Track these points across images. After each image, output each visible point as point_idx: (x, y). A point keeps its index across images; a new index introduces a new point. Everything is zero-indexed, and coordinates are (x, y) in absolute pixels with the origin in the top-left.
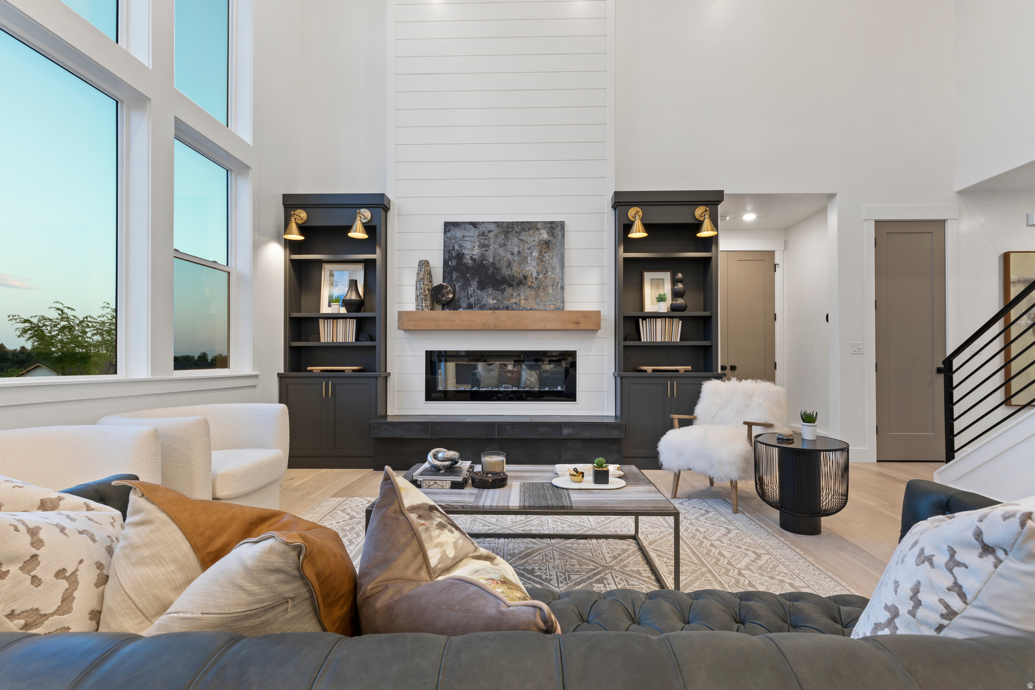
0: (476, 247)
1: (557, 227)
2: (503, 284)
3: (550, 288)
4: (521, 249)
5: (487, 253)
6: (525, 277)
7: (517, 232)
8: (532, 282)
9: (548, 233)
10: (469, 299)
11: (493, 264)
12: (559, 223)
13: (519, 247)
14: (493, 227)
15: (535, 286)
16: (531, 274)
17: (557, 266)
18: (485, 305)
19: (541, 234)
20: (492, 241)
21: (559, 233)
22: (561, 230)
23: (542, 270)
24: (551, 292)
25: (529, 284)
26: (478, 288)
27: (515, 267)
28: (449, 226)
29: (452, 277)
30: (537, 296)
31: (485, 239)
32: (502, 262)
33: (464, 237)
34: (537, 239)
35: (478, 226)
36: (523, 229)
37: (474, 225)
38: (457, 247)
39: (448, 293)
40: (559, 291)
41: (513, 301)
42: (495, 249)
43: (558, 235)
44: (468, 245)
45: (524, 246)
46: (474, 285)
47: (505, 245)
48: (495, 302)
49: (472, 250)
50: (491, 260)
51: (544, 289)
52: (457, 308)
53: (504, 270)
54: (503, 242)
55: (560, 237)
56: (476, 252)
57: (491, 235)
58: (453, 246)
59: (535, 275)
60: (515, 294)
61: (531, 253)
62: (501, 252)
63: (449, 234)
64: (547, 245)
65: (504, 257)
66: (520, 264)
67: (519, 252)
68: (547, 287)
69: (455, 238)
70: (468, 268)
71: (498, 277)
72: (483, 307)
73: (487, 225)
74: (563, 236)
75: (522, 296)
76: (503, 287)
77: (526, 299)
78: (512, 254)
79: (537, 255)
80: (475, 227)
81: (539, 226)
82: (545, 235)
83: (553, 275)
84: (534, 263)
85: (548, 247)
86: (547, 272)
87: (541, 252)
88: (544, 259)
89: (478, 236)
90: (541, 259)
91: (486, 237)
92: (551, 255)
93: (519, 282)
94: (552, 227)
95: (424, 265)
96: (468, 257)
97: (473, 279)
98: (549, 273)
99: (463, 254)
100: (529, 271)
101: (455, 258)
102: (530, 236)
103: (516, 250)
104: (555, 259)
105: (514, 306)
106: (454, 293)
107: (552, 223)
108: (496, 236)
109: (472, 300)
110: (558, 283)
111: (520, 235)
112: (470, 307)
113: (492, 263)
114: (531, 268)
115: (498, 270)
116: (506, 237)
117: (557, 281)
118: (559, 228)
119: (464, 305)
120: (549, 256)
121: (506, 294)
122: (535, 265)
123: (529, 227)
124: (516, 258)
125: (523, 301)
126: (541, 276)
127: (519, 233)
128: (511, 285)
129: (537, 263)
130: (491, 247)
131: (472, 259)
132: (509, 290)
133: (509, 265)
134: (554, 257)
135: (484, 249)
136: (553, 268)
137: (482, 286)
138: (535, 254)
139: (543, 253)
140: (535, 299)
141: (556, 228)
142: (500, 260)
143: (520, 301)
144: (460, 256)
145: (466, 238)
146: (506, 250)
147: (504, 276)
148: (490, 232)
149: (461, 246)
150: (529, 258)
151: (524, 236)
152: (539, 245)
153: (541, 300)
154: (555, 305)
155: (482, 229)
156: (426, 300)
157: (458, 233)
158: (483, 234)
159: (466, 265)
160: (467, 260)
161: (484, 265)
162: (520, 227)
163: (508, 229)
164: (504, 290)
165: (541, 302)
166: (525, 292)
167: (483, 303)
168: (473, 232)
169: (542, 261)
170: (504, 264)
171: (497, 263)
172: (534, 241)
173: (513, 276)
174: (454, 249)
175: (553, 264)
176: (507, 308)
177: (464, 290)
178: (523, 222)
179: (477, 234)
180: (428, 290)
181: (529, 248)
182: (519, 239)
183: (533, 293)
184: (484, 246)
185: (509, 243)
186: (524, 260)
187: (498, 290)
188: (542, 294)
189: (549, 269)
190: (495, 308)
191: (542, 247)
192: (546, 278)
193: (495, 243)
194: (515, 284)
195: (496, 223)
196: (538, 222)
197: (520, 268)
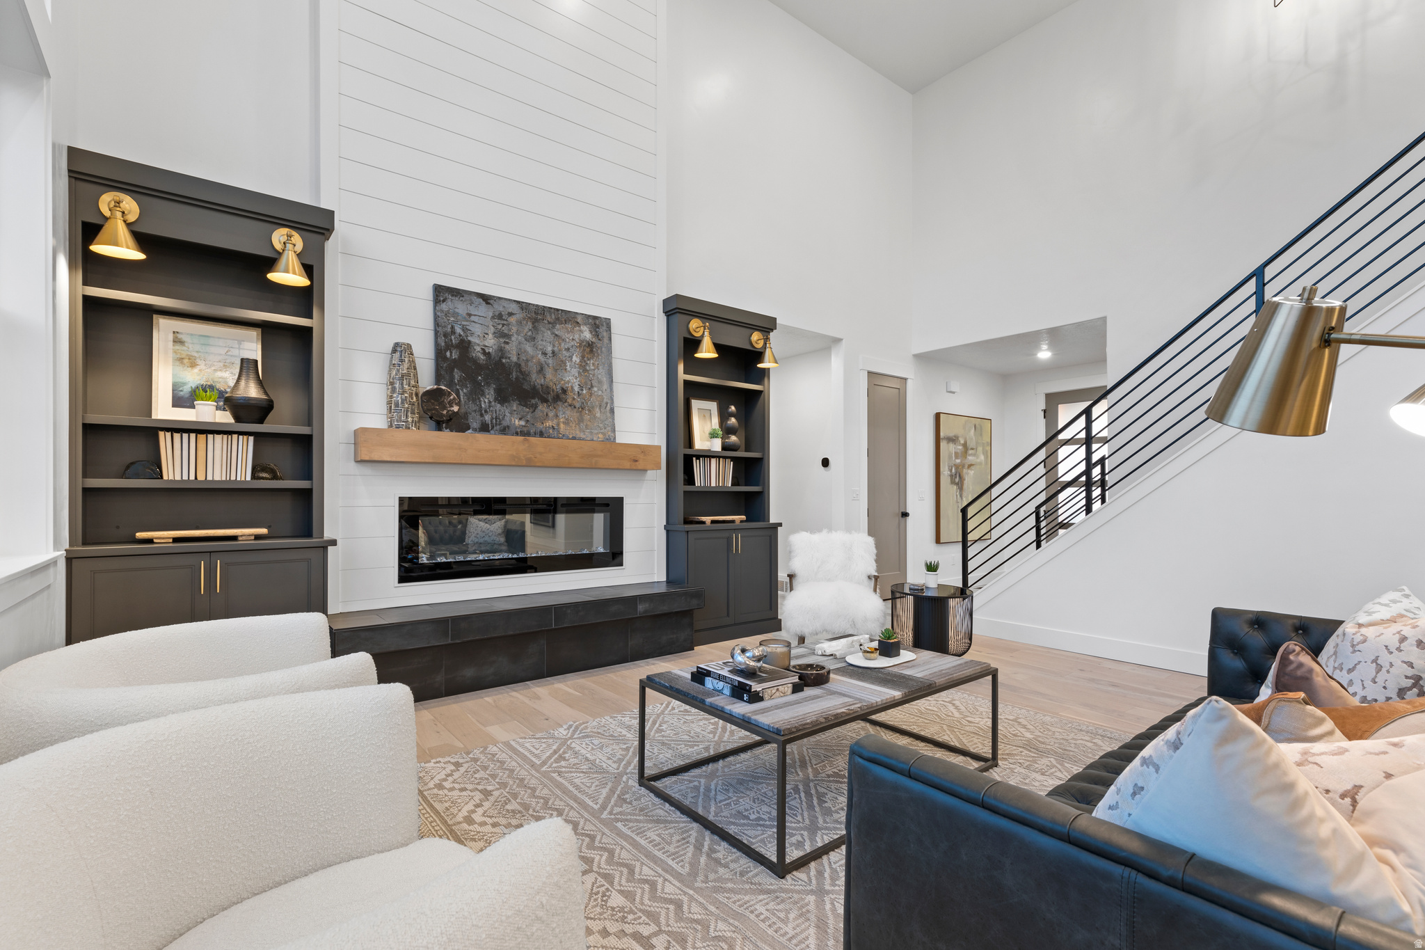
0: (491, 336)
1: (602, 325)
2: (534, 398)
3: (597, 410)
4: (556, 349)
5: (507, 347)
6: (564, 391)
7: (549, 323)
8: (574, 399)
9: (591, 332)
10: (482, 415)
11: (518, 365)
12: (604, 320)
13: (554, 346)
14: (514, 308)
15: (578, 405)
16: (572, 387)
17: (604, 379)
18: (508, 427)
19: (581, 332)
20: (514, 329)
21: (605, 334)
22: (607, 331)
23: (586, 383)
24: (598, 415)
25: (570, 401)
26: (496, 400)
27: (549, 374)
28: (441, 293)
29: (452, 378)
30: (581, 420)
31: (503, 325)
32: (530, 364)
33: (470, 315)
34: (577, 337)
35: (491, 302)
36: (558, 321)
37: (486, 299)
38: (458, 330)
39: (451, 404)
40: (609, 414)
41: (549, 423)
42: (520, 343)
43: (603, 337)
44: (477, 329)
45: (560, 344)
46: (490, 394)
47: (533, 339)
48: (523, 423)
49: (484, 339)
50: (514, 359)
51: (589, 411)
52: (463, 429)
53: (534, 376)
54: (530, 333)
55: (606, 341)
56: (491, 342)
57: (512, 320)
58: (453, 327)
59: (576, 389)
60: (551, 414)
61: (571, 357)
62: (529, 348)
63: (444, 306)
64: (590, 348)
65: (533, 357)
66: (556, 370)
67: (553, 352)
68: (593, 407)
69: (455, 314)
70: (479, 367)
71: (526, 387)
72: (504, 431)
73: (505, 304)
74: (610, 339)
75: (560, 418)
76: (533, 401)
77: (567, 423)
78: (545, 354)
79: (578, 361)
80: (488, 303)
81: (579, 319)
82: (587, 335)
83: (600, 393)
84: (575, 372)
85: (591, 351)
86: (592, 386)
87: (583, 357)
88: (588, 368)
89: (493, 318)
90: (583, 367)
91: (505, 322)
92: (596, 363)
93: (557, 397)
94: (595, 324)
95: (401, 351)
96: (478, 349)
97: (488, 384)
98: (595, 389)
99: (469, 342)
100: (569, 382)
101: (458, 346)
102: (568, 332)
103: (549, 349)
104: (601, 370)
105: (551, 431)
107: (595, 318)
108: (519, 323)
109: (487, 418)
110: (607, 403)
111: (554, 327)
112: (484, 428)
113: (516, 363)
114: (571, 378)
115: (525, 375)
116: (535, 328)
117: (605, 400)
118: (604, 328)
119: (475, 425)
120: (593, 364)
121: (538, 413)
122: (577, 375)
123: (566, 317)
124: (550, 361)
125: (562, 426)
126: (584, 392)
127: (553, 324)
128: (545, 401)
129: (579, 373)
130: (513, 339)
131: (484, 352)
132: (542, 408)
133: (541, 370)
134: (600, 367)
135: (502, 340)
136: (600, 382)
137: (502, 398)
138: (576, 359)
139: (585, 359)
140: (579, 424)
141: (600, 326)
142: (527, 360)
143: (558, 425)
144: (464, 346)
145: (473, 318)
146: (536, 348)
147: (535, 386)
148: (511, 314)
149: (465, 329)
150: (568, 364)
151: (559, 330)
152: (580, 346)
153: (587, 426)
154: (603, 434)
155: (499, 308)
157: (461, 308)
158: (500, 316)
159: (475, 361)
160: (477, 352)
161: (503, 364)
162: (553, 317)
163: (538, 316)
164: (535, 407)
165: (587, 428)
166: (564, 413)
167: (505, 423)
168: (482, 310)
169: (585, 370)
170: (532, 368)
171: (523, 365)
172: (573, 339)
173: (547, 387)
174: (453, 332)
175: (599, 376)
176: (541, 434)
177: (474, 401)
178: (558, 310)
179: (491, 314)
181: (568, 349)
182: (553, 333)
183: (576, 414)
184: (502, 335)
185: (539, 337)
186: (561, 366)
187: (526, 406)
188: (587, 417)
189: (594, 383)
190: (524, 433)
191: (584, 350)
192: (591, 395)
193: (518, 333)
194: (550, 399)
195: (518, 302)
196: (577, 314)
197: (555, 376)
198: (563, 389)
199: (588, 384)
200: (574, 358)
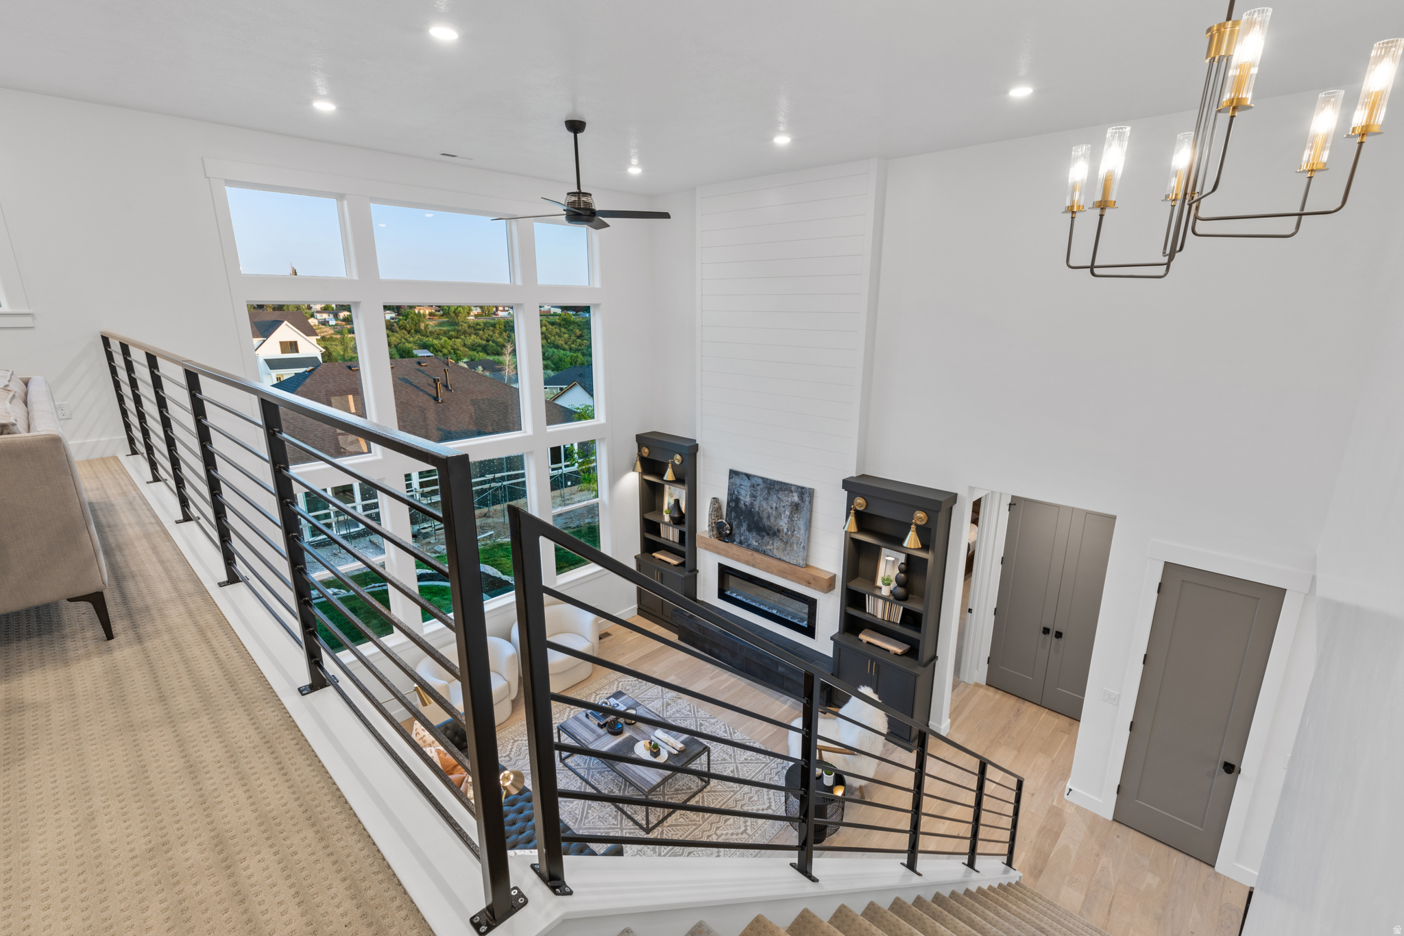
0: (748, 496)
2: (763, 532)
3: (795, 545)
4: (778, 506)
5: (755, 502)
6: (779, 531)
7: (776, 490)
8: (783, 536)
9: (798, 497)
10: (740, 536)
11: (758, 513)
12: (808, 489)
13: (777, 504)
14: (760, 481)
15: (785, 540)
16: (783, 529)
17: (802, 528)
18: (750, 544)
19: (793, 496)
20: (759, 493)
21: (807, 499)
22: (809, 497)
24: (795, 548)
25: (781, 537)
26: (747, 529)
27: (772, 519)
28: (733, 474)
29: (731, 515)
30: (785, 549)
31: (755, 491)
32: (764, 513)
33: (741, 485)
34: (790, 499)
35: (751, 478)
36: (781, 489)
37: (748, 476)
38: (736, 493)
39: (727, 529)
40: (801, 549)
41: (769, 547)
42: (760, 501)
43: (806, 501)
44: (743, 492)
45: (780, 503)
46: (744, 527)
47: (767, 499)
48: (757, 544)
49: (745, 497)
50: (757, 509)
51: (790, 544)
52: (733, 541)
53: (765, 520)
54: (766, 496)
55: (807, 503)
56: (748, 500)
57: (759, 488)
58: (734, 491)
59: (785, 530)
60: (771, 542)
61: (785, 511)
62: (764, 504)
63: (732, 480)
64: (796, 507)
65: (765, 509)
66: (776, 518)
67: (776, 507)
68: (793, 543)
69: (736, 484)
70: (742, 512)
71: (760, 525)
72: (749, 546)
73: (756, 479)
74: (811, 502)
75: (774, 546)
76: (763, 534)
77: (778, 549)
78: (772, 508)
80: (749, 479)
81: (793, 488)
82: (796, 499)
83: (798, 535)
84: (786, 520)
85: (797, 509)
86: (794, 530)
87: (791, 512)
89: (750, 487)
90: (791, 518)
91: (755, 489)
92: (799, 517)
93: (774, 533)
94: (802, 492)
95: (715, 500)
96: (743, 502)
97: (744, 521)
98: (796, 532)
99: (739, 498)
100: (782, 526)
101: (734, 501)
102: (786, 496)
103: (774, 505)
105: (769, 551)
106: (731, 530)
107: (802, 488)
108: (762, 490)
109: (742, 538)
110: (802, 543)
111: (778, 493)
112: (741, 543)
114: (783, 524)
115: (761, 518)
116: (769, 493)
117: (801, 541)
118: (807, 495)
119: (737, 540)
120: (797, 517)
121: (764, 540)
123: (784, 487)
124: (774, 513)
125: (775, 550)
126: (789, 533)
127: (778, 491)
128: (768, 534)
129: (788, 521)
130: (758, 498)
131: (745, 505)
132: (766, 538)
133: (769, 517)
134: (801, 520)
135: (753, 499)
136: (799, 529)
137: (750, 529)
138: (787, 513)
139: (793, 513)
140: (784, 551)
141: (806, 494)
142: (763, 511)
143: (773, 549)
144: (737, 500)
145: (742, 487)
146: (767, 504)
147: (764, 526)
148: (758, 485)
149: (738, 492)
150: (783, 515)
151: (781, 495)
152: (790, 506)
153: (788, 553)
154: (797, 561)
155: (753, 481)
156: (713, 531)
157: (737, 481)
158: (753, 486)
159: (741, 509)
160: (742, 505)
161: (752, 511)
162: (779, 486)
163: (772, 486)
164: (763, 537)
165: (788, 555)
166: (777, 543)
167: (749, 542)
168: (747, 483)
169: (792, 520)
170: (765, 515)
171: (761, 513)
172: (787, 501)
173: (771, 527)
174: (734, 493)
175: (800, 525)
176: (764, 553)
177: (738, 528)
178: (781, 483)
179: (749, 485)
180: (715, 523)
181: (784, 507)
182: (777, 497)
183: (783, 546)
184: (754, 496)
185: (770, 498)
186: (779, 516)
187: (759, 535)
188: (788, 548)
189: (796, 529)
190: (756, 550)
191: (793, 508)
192: (793, 535)
193: (760, 495)
194: (771, 533)
195: (762, 478)
196: (792, 485)
197: (775, 521)
198: (778, 529)
199: (792, 529)
200: (787, 512)
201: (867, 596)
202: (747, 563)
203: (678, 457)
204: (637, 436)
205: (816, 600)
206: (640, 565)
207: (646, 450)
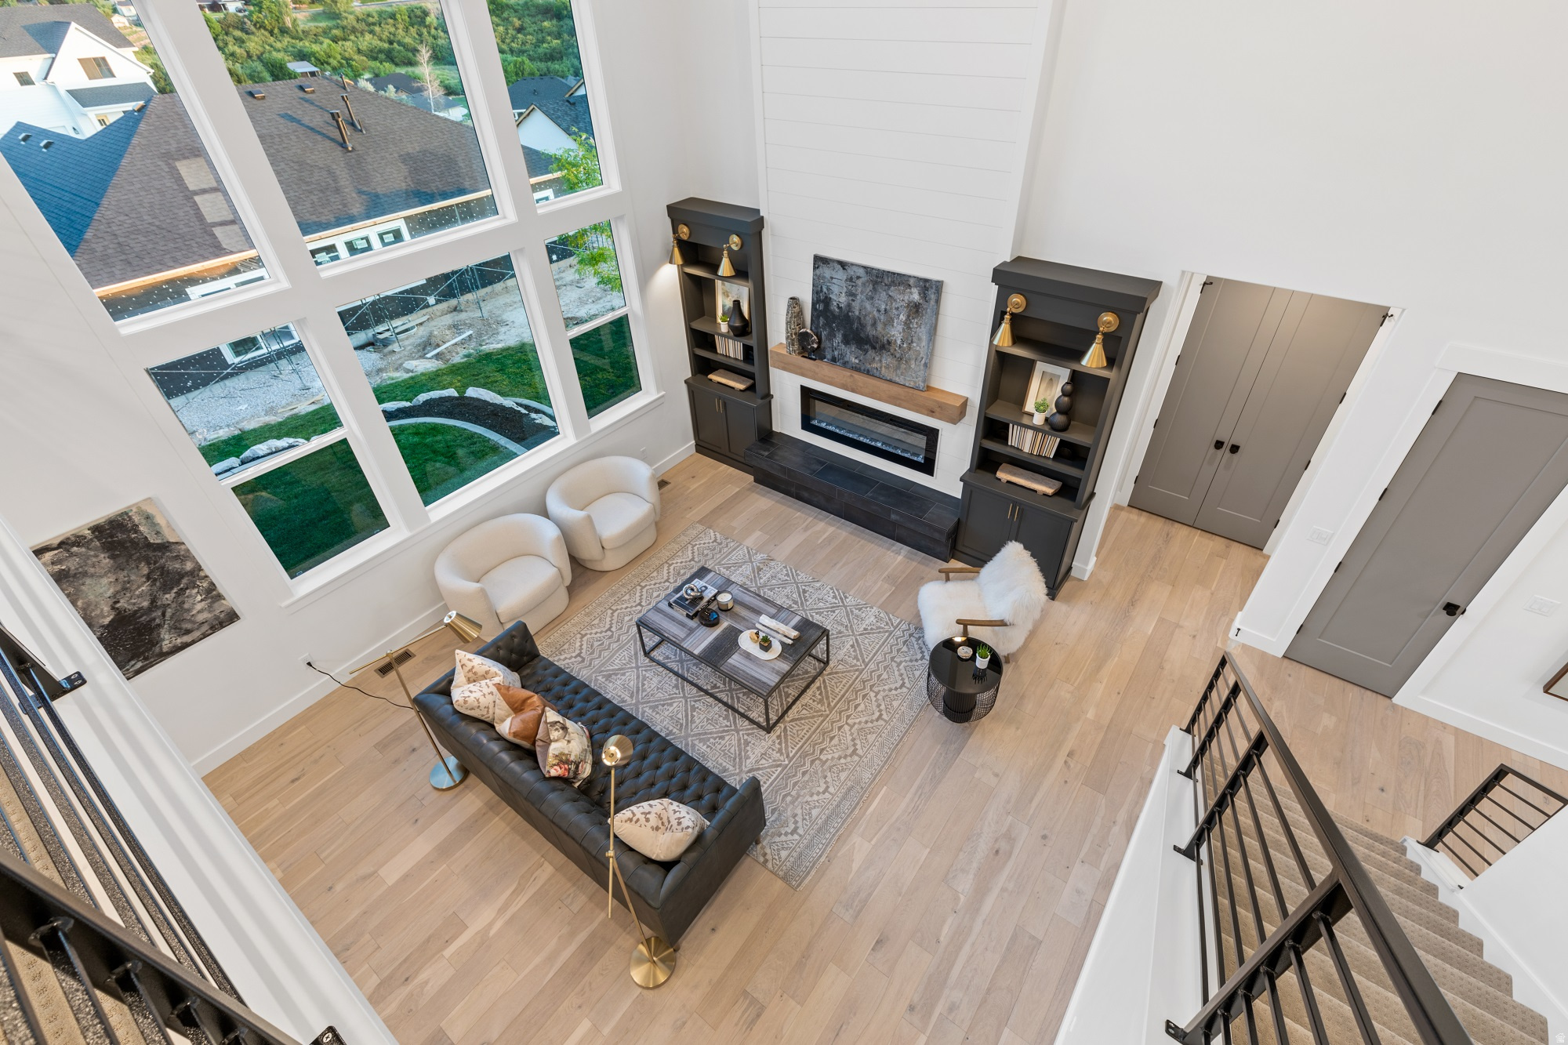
0: (844, 294)
1: (932, 288)
2: (866, 344)
3: (913, 362)
4: (888, 307)
5: (853, 303)
6: (889, 343)
7: (886, 285)
8: (895, 350)
9: (920, 294)
10: (833, 351)
12: (934, 283)
13: (887, 305)
14: (861, 272)
15: (898, 356)
16: (895, 340)
17: (924, 337)
18: (848, 362)
19: (911, 293)
20: (860, 289)
21: (933, 296)
22: (935, 293)
23: (907, 339)
24: (913, 366)
25: (892, 351)
26: (842, 342)
27: (880, 327)
28: (820, 261)
29: (819, 323)
30: (898, 368)
31: (853, 286)
32: (867, 318)
33: (832, 278)
34: (906, 298)
35: (846, 267)
36: (893, 283)
37: (843, 265)
38: (825, 290)
39: (813, 342)
40: (922, 368)
41: (874, 365)
42: (862, 301)
43: (930, 299)
44: (835, 289)
45: (892, 304)
46: (839, 337)
47: (872, 298)
48: (857, 361)
49: (839, 296)
50: (857, 313)
51: (906, 361)
52: (822, 358)
53: (869, 328)
54: (870, 294)
55: (932, 302)
56: (843, 299)
57: (859, 282)
58: (821, 287)
59: (899, 342)
60: (877, 359)
61: (899, 315)
62: (868, 305)
63: (817, 271)
64: (915, 309)
65: (870, 313)
66: (885, 325)
67: (886, 310)
68: (910, 359)
69: (824, 277)
70: (835, 317)
71: (862, 335)
72: (845, 364)
73: (855, 268)
74: (938, 301)
75: (883, 364)
76: (866, 347)
77: (888, 367)
78: (879, 311)
79: (904, 319)
80: (844, 269)
81: (912, 282)
82: (916, 296)
83: (918, 348)
84: (900, 328)
85: (917, 311)
86: (912, 342)
87: (908, 316)
88: (911, 326)
89: (846, 280)
90: (907, 324)
91: (854, 284)
92: (920, 322)
93: (882, 346)
94: (925, 286)
95: (794, 300)
96: (835, 304)
97: (839, 330)
98: (915, 345)
99: (830, 298)
100: (894, 336)
101: (823, 301)
102: (900, 294)
103: (883, 307)
104: (923, 329)
105: (875, 371)
106: (820, 343)
107: (926, 281)
108: (864, 284)
109: (836, 353)
110: (922, 358)
111: (889, 289)
112: (834, 360)
113: (858, 317)
114: (896, 333)
115: (863, 326)
116: (874, 289)
117: (921, 355)
118: (933, 290)
119: (829, 356)
120: (917, 323)
121: (868, 355)
122: (901, 331)
123: (899, 280)
124: (882, 317)
125: (883, 368)
126: (905, 345)
127: (889, 286)
128: (874, 348)
129: (903, 329)
130: (858, 297)
131: (839, 307)
132: (871, 353)
133: (874, 324)
134: (922, 327)
135: (850, 298)
136: (920, 339)
137: (846, 341)
138: (903, 317)
139: (911, 318)
140: (896, 370)
141: (931, 289)
142: (866, 315)
143: (881, 368)
144: (827, 301)
145: (834, 281)
146: (873, 305)
147: (868, 337)
148: (858, 278)
149: (828, 289)
150: (895, 321)
151: (893, 291)
152: (907, 307)
153: (902, 372)
154: (915, 382)
155: (851, 272)
156: (793, 345)
157: (827, 272)
158: (851, 279)
159: (832, 313)
160: (834, 307)
161: (849, 317)
162: (890, 280)
163: (880, 279)
164: (866, 351)
165: (902, 375)
166: (887, 360)
167: (846, 359)
168: (841, 275)
169: (909, 328)
170: (869, 321)
171: (862, 318)
172: (903, 300)
173: (877, 338)
174: (822, 291)
175: (920, 334)
176: (868, 373)
177: (829, 340)
178: (894, 274)
179: (845, 277)
180: (795, 334)
181: (897, 309)
182: (887, 294)
183: (895, 363)
184: (851, 295)
185: (877, 297)
186: (890, 322)
187: (860, 349)
188: (903, 366)
189: (914, 339)
190: (856, 369)
191: (911, 310)
192: (910, 349)
193: (862, 293)
194: (878, 346)
195: (865, 267)
196: (910, 276)
197: (884, 329)
198: (888, 341)
199: (909, 339)
200: (901, 317)
201: (1011, 425)
202: (844, 387)
203: (735, 239)
204: (669, 207)
205: (938, 430)
206: (693, 392)
207: (685, 229)
